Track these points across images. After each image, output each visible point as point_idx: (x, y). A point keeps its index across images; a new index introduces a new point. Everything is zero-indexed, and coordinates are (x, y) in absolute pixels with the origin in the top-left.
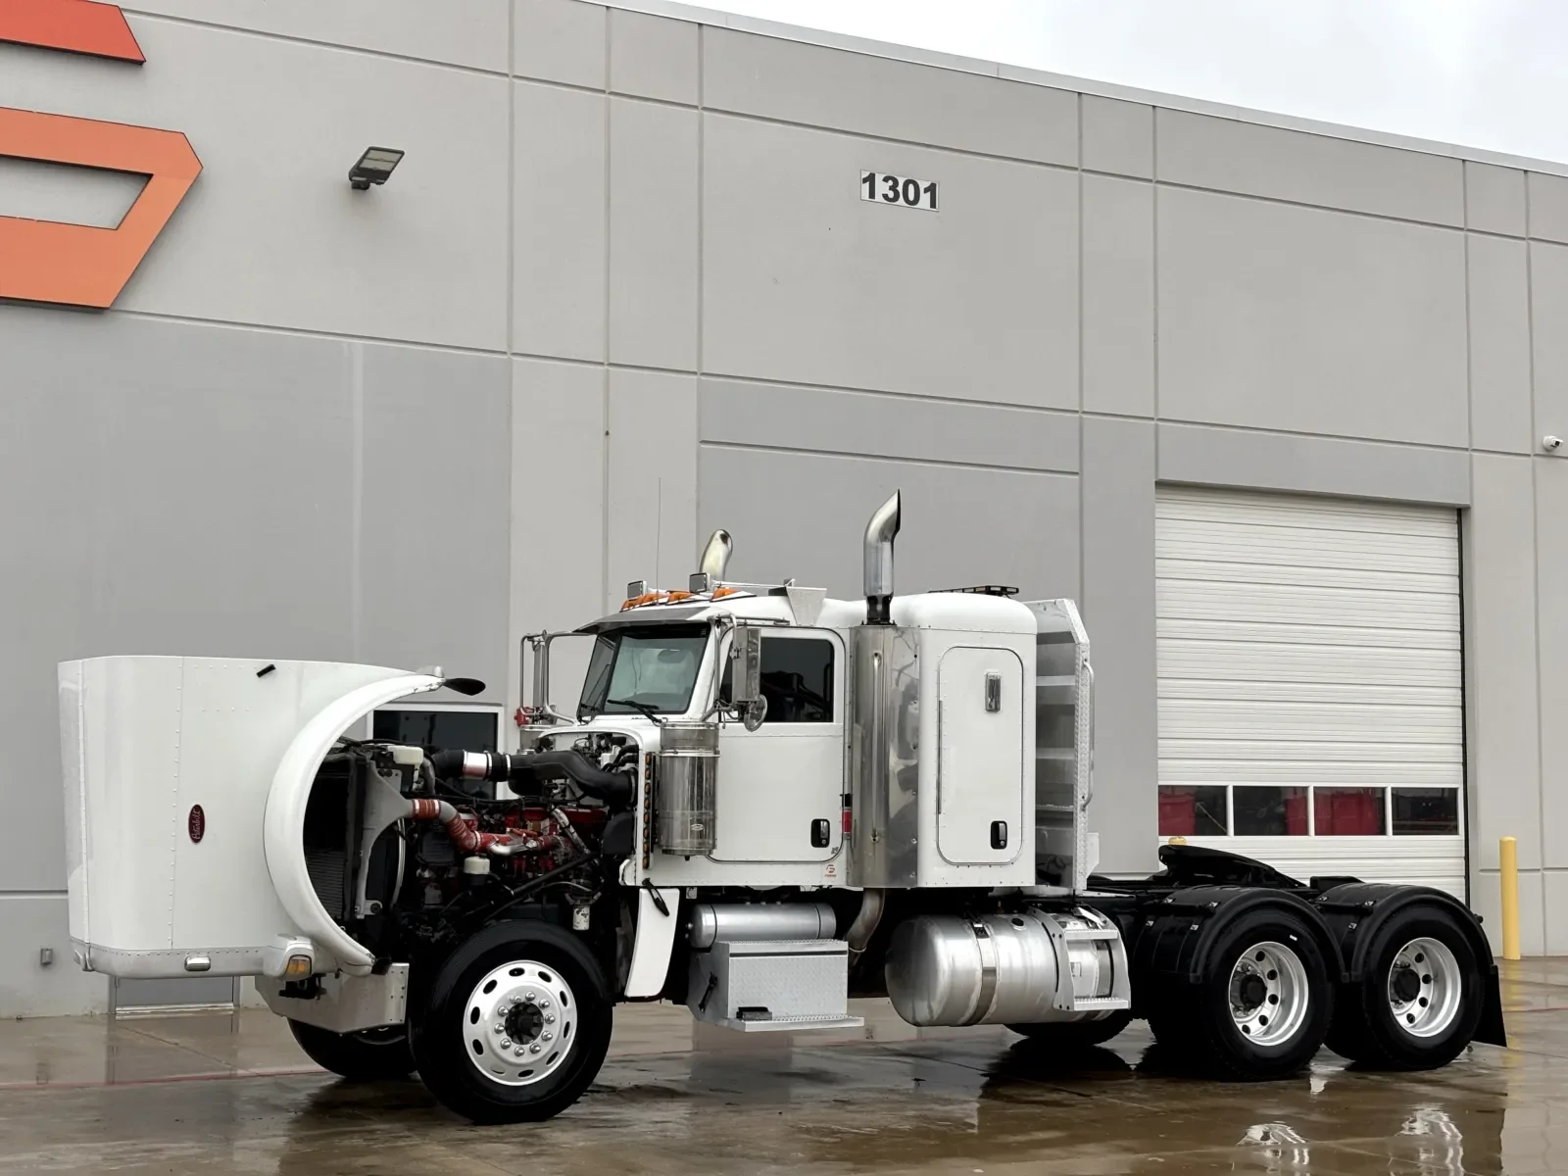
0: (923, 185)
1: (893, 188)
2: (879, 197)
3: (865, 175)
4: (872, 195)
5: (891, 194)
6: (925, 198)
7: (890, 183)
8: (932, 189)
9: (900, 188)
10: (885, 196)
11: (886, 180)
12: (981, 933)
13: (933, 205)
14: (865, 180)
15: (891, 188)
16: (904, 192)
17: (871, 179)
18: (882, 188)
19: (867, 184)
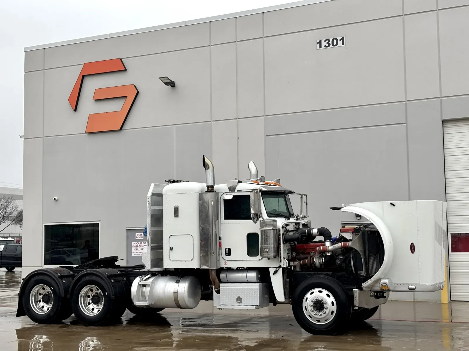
0: (339, 39)
1: (328, 43)
2: (323, 47)
3: (318, 41)
4: (320, 47)
5: (327, 45)
6: (340, 43)
7: (327, 41)
8: (343, 39)
9: (331, 42)
10: (325, 46)
11: (325, 41)
13: (343, 44)
14: (318, 43)
15: (327, 43)
16: (332, 43)
17: (320, 42)
18: (324, 44)
19: (319, 44)
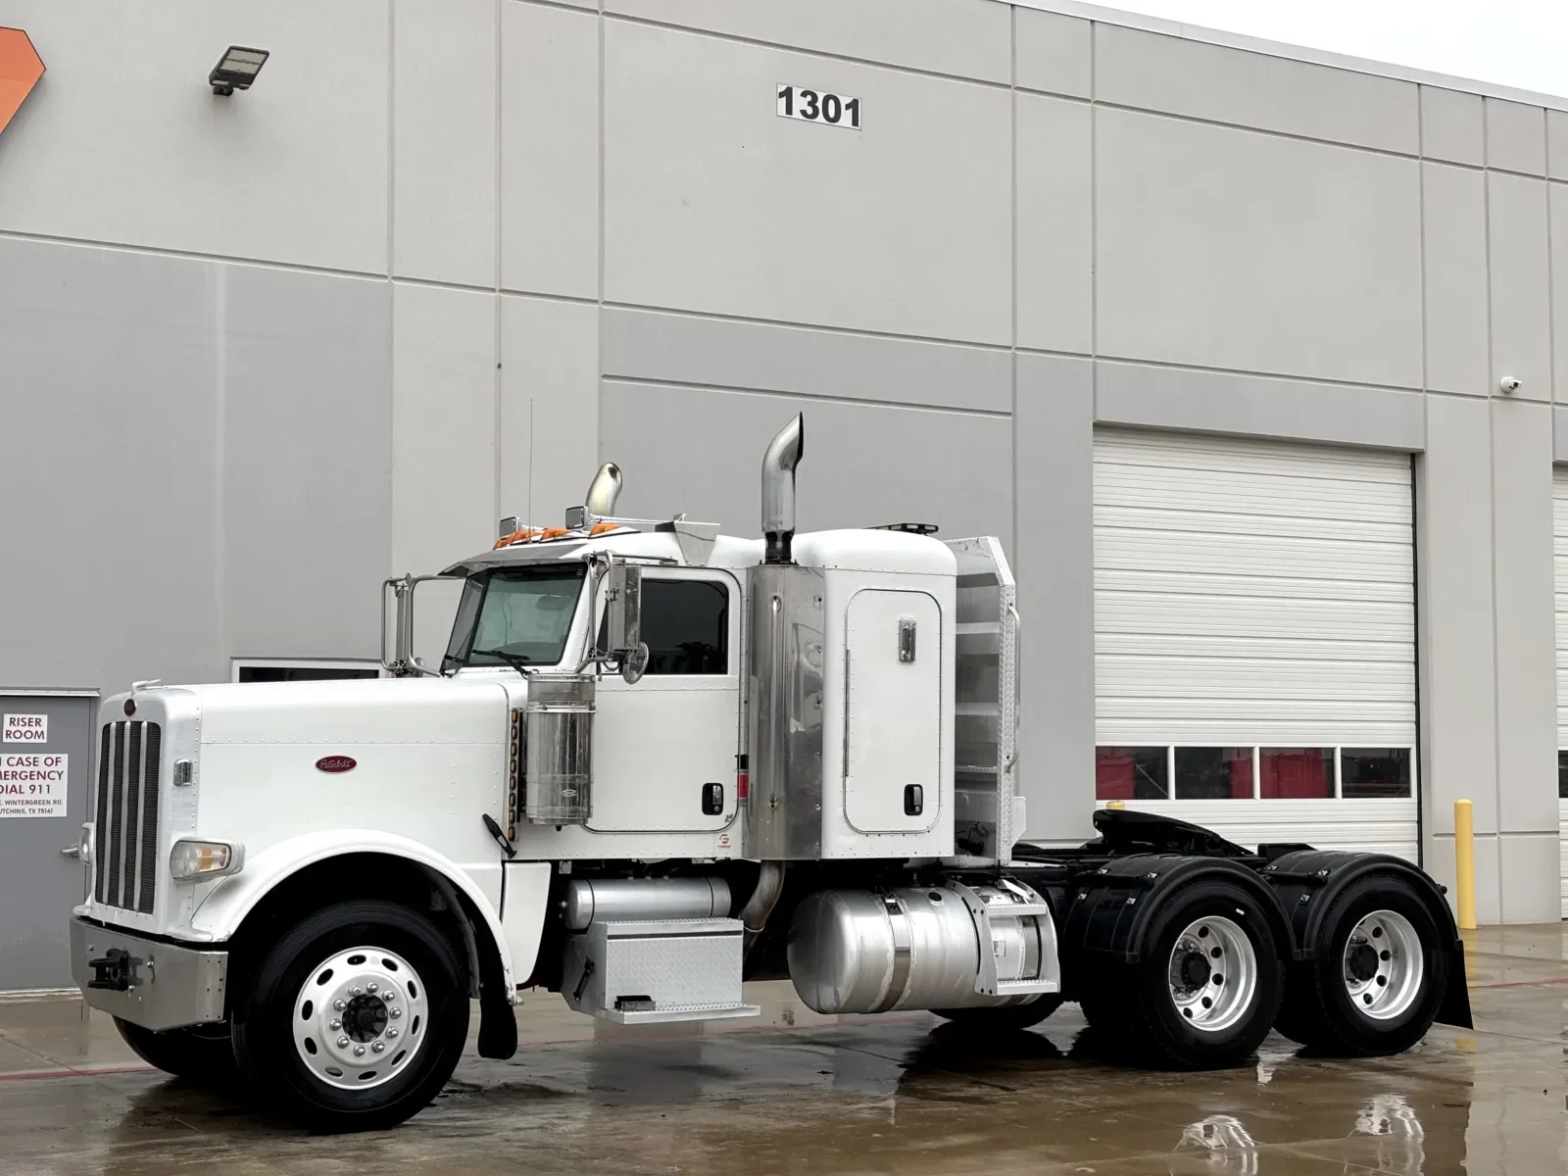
0: (844, 101)
1: (812, 104)
2: (796, 113)
3: (782, 88)
4: (789, 111)
5: (810, 111)
6: (846, 116)
7: (809, 98)
8: (854, 105)
9: (819, 104)
10: (804, 113)
11: (804, 94)
12: (894, 909)
13: (855, 122)
14: (781, 95)
15: (809, 104)
16: (823, 108)
17: (787, 93)
18: (800, 103)
19: (784, 99)
